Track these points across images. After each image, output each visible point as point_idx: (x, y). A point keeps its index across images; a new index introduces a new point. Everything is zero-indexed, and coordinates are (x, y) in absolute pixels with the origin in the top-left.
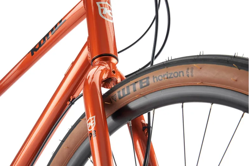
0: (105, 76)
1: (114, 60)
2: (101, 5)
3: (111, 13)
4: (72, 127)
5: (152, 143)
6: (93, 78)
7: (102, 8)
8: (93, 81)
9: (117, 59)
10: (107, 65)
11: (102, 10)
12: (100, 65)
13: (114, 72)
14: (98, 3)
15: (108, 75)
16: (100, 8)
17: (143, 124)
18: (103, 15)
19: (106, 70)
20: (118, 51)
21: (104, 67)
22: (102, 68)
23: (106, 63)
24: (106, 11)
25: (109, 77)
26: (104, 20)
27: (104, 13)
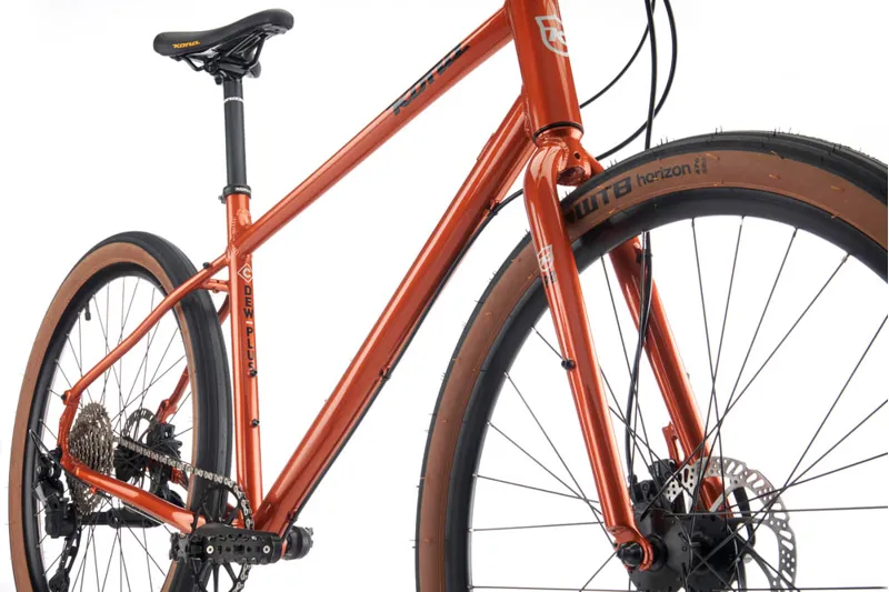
0: (561, 167)
1: (576, 134)
2: (546, 23)
3: (564, 37)
4: (496, 276)
5: (654, 285)
6: (540, 171)
7: (547, 29)
8: (542, 175)
9: (581, 129)
10: (564, 144)
11: (548, 33)
12: (550, 145)
13: (577, 156)
14: (539, 20)
15: (568, 164)
16: (543, 30)
17: (638, 251)
18: (551, 43)
19: (562, 152)
20: (580, 103)
21: (559, 148)
22: (555, 149)
23: (560, 139)
24: (556, 35)
25: (570, 166)
26: (553, 54)
27: (552, 39)
